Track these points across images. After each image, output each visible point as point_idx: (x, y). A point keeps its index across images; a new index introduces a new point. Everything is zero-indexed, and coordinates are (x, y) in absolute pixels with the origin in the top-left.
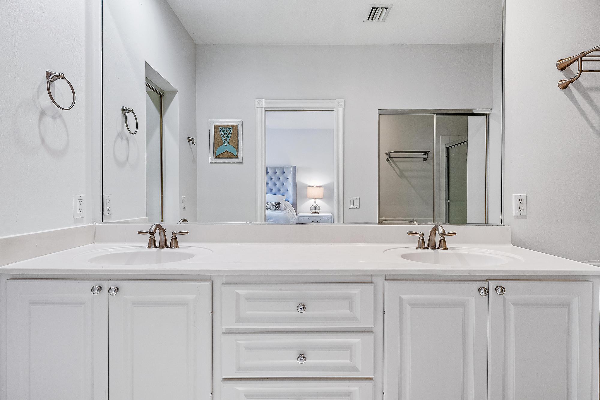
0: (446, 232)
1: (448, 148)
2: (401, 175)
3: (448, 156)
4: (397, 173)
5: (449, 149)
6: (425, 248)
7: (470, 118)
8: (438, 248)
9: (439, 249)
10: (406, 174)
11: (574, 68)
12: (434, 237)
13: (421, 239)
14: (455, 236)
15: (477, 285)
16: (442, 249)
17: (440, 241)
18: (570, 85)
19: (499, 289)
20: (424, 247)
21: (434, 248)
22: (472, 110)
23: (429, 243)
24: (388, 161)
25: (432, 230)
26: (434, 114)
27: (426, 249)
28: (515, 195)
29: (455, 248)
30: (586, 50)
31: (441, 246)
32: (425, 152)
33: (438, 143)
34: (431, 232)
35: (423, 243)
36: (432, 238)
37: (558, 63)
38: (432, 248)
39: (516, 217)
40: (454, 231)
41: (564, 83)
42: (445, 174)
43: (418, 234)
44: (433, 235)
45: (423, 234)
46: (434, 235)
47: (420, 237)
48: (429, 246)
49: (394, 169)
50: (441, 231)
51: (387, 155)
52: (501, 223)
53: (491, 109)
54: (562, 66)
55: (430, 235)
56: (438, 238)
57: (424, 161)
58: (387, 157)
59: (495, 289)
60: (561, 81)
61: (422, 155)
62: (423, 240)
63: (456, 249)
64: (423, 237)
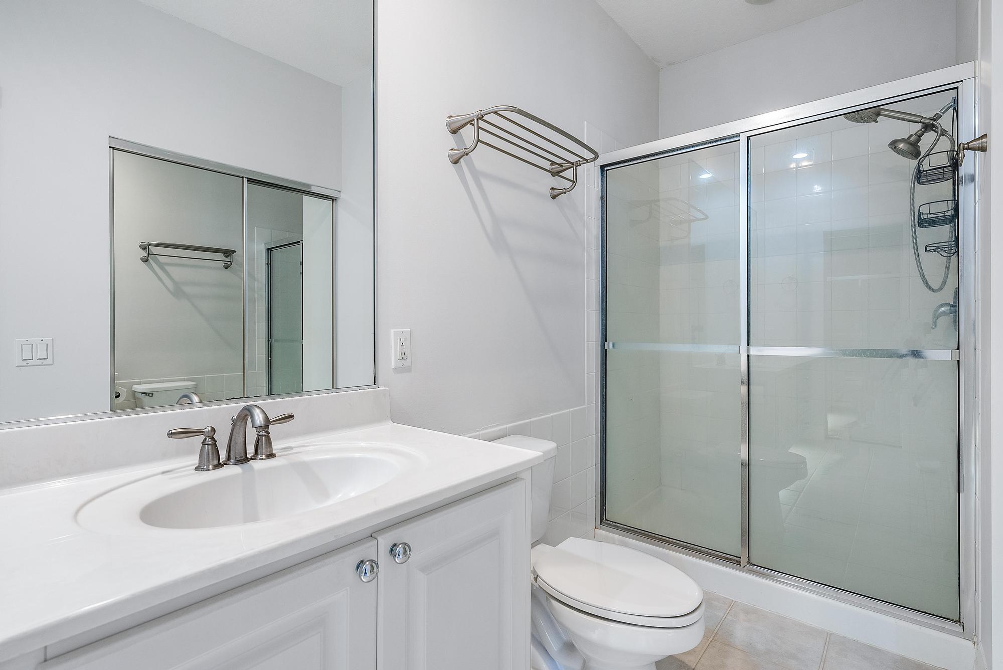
0: (271, 418)
1: (269, 250)
2: (178, 292)
3: (269, 264)
4: (166, 287)
5: (271, 251)
6: (219, 465)
7: (306, 199)
8: (251, 459)
9: (255, 459)
10: (187, 289)
11: (468, 133)
12: (242, 433)
13: (208, 445)
14: (291, 423)
15: (351, 557)
16: (263, 459)
17: (258, 441)
18: (462, 160)
19: (400, 549)
20: (216, 462)
21: (243, 460)
22: (309, 186)
23: (229, 451)
24: (145, 260)
25: (238, 416)
26: (243, 177)
27: (222, 466)
28: (394, 332)
29: (290, 448)
30: (485, 108)
31: (259, 451)
32: (228, 253)
33: (251, 239)
34: (235, 423)
35: (213, 454)
36: (239, 439)
37: (448, 119)
38: (238, 461)
39: (397, 370)
40: (288, 412)
41: (457, 154)
42: (264, 293)
43: (200, 432)
44: (239, 430)
45: (213, 430)
46: (242, 429)
47: (206, 439)
48: (229, 458)
49: (160, 279)
50: (259, 419)
51: (143, 249)
52: (375, 384)
53: (340, 191)
54: (454, 126)
55: (232, 430)
56: (252, 436)
57: (226, 268)
58: (144, 253)
59: (391, 551)
60: (452, 149)
61: (221, 256)
62: (214, 444)
63: (294, 450)
64: (213, 439)
